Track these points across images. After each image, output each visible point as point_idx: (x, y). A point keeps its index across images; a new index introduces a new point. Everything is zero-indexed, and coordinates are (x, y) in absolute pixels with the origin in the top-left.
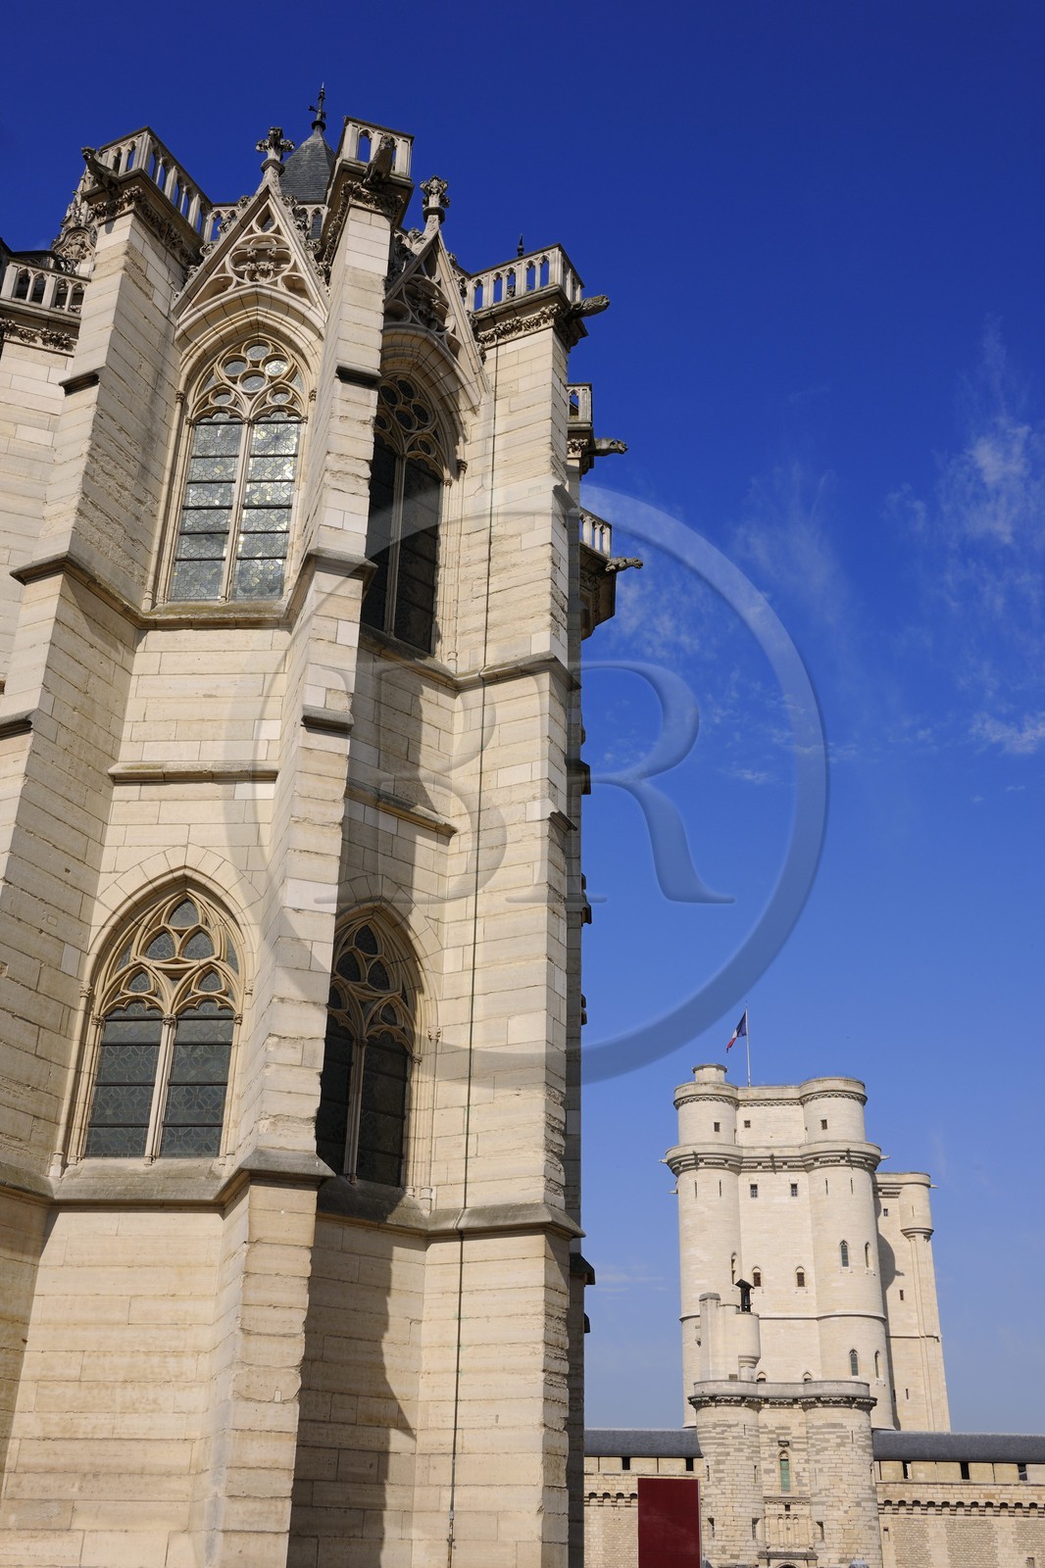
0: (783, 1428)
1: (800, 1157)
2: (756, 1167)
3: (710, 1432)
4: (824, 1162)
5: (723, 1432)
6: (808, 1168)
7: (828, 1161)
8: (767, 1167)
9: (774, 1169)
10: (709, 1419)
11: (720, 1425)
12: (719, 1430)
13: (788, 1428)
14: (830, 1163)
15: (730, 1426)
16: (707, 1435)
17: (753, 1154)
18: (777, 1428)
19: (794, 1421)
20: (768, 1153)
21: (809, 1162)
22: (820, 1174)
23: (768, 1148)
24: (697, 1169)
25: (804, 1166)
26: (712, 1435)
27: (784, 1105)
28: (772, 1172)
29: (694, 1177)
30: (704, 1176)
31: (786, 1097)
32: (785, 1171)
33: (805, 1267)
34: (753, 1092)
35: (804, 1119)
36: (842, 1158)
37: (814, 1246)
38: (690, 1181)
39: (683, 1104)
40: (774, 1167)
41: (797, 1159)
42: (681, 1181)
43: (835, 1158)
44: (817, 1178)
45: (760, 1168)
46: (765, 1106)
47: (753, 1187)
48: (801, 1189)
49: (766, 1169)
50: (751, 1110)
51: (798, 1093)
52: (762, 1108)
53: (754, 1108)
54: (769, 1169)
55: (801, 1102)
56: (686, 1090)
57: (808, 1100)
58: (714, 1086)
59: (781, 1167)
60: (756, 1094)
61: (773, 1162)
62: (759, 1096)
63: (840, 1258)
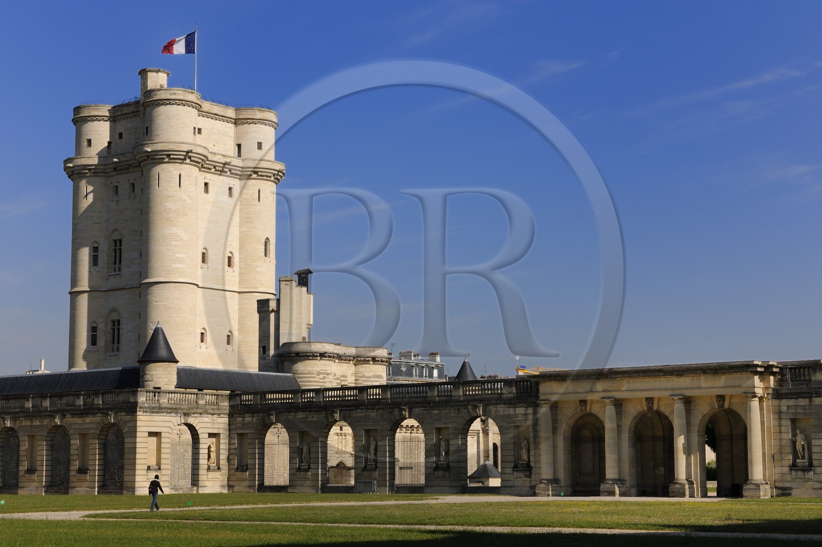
0: (344, 376)
1: (242, 168)
2: (211, 169)
3: (315, 377)
4: (261, 176)
5: (324, 378)
6: (242, 177)
7: (264, 176)
8: (218, 170)
9: (222, 172)
10: (313, 369)
11: (322, 373)
12: (321, 376)
13: (346, 377)
14: (265, 178)
15: (328, 374)
16: (312, 379)
17: (215, 159)
18: (341, 376)
19: (349, 372)
20: (223, 160)
21: (249, 173)
22: (255, 184)
23: (224, 156)
24: (181, 163)
25: (240, 175)
26: (316, 379)
27: (224, 121)
28: (220, 175)
29: (180, 170)
30: (189, 171)
31: (227, 115)
32: (228, 176)
33: (234, 253)
34: (207, 106)
35: (237, 136)
36: (274, 175)
37: (240, 238)
38: (175, 172)
39: (168, 104)
40: (222, 171)
41: (240, 169)
42: (162, 170)
43: (270, 175)
44: (252, 187)
45: (213, 170)
46: (212, 118)
47: (206, 184)
48: (236, 192)
49: (217, 172)
50: (203, 120)
51: (235, 114)
52: (210, 119)
53: (205, 118)
54: (219, 173)
55: (236, 122)
56: (175, 94)
57: (246, 123)
58: (196, 97)
59: (226, 172)
60: (208, 108)
61: (223, 168)
62: (210, 110)
63: (264, 250)
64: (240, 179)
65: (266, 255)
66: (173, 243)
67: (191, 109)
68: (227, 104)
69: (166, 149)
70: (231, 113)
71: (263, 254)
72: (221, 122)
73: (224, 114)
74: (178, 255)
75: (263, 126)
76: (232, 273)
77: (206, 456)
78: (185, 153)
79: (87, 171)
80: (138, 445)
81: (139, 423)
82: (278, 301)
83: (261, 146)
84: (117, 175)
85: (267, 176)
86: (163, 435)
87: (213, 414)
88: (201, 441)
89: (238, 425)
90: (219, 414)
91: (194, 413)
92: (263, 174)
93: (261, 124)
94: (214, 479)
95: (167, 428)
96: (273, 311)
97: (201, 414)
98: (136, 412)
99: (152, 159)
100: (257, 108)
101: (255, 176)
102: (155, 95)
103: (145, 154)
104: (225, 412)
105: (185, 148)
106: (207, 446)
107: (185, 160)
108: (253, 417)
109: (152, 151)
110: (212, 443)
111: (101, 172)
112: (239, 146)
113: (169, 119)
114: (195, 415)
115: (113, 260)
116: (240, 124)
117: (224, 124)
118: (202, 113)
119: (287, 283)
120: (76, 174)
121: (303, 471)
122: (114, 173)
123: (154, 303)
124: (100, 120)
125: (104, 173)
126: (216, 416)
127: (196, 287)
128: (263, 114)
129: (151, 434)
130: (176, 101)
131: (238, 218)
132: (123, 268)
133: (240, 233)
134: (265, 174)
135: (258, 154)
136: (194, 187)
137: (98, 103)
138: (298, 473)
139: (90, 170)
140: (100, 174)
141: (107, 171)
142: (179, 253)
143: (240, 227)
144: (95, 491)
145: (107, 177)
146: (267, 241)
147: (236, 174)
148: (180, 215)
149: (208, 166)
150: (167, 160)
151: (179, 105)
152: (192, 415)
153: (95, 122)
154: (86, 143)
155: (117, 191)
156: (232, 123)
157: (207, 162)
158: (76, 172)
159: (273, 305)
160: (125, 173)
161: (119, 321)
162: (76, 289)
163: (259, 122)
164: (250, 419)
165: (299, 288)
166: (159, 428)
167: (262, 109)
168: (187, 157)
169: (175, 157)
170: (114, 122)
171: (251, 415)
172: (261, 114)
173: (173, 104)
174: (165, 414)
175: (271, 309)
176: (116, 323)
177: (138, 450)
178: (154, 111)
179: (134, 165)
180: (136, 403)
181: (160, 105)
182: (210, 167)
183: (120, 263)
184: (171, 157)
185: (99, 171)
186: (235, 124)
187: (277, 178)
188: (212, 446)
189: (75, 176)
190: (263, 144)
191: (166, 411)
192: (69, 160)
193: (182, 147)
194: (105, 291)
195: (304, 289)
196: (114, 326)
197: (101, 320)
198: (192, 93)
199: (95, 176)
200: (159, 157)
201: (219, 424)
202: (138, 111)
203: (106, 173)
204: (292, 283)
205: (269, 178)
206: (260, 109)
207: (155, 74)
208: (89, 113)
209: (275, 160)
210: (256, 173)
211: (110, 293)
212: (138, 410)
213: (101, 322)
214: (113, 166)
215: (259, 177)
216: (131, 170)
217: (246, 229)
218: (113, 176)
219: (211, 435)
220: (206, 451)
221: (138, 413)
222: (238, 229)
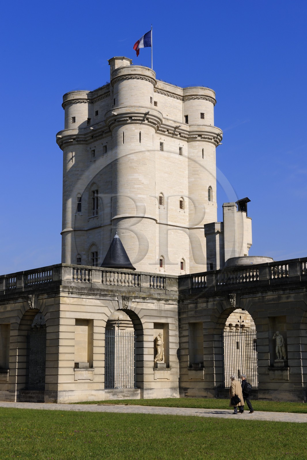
1: (189, 132)
2: (165, 132)
4: (204, 138)
6: (190, 140)
7: (206, 138)
8: (170, 133)
14: (207, 140)
17: (167, 123)
20: (175, 125)
21: (194, 136)
22: (199, 145)
23: (175, 122)
24: (141, 124)
25: (188, 138)
27: (174, 98)
28: (172, 137)
29: (140, 129)
30: (147, 130)
31: (177, 93)
32: (178, 139)
33: (185, 198)
34: (161, 84)
35: (185, 109)
36: (214, 138)
37: (189, 186)
38: (136, 131)
39: (129, 78)
40: (174, 134)
41: (188, 133)
42: (126, 129)
43: (211, 137)
44: (197, 147)
45: (167, 133)
46: (165, 95)
47: (161, 144)
48: (185, 152)
49: (170, 135)
50: (158, 95)
51: (183, 92)
52: (163, 95)
53: (160, 94)
54: (171, 135)
55: (184, 99)
56: (135, 70)
57: (191, 99)
58: (152, 73)
59: (177, 135)
60: (162, 86)
61: (174, 131)
62: (163, 88)
63: (207, 195)
64: (188, 142)
65: (209, 200)
66: (136, 186)
67: (147, 82)
68: (177, 85)
69: (129, 112)
70: (179, 91)
71: (207, 199)
72: (172, 98)
73: (174, 92)
74: (139, 196)
75: (204, 101)
76: (184, 214)
77: (152, 351)
78: (143, 115)
79: (72, 140)
80: (61, 336)
81: (62, 307)
82: (222, 224)
83: (203, 116)
84: (95, 141)
85: (209, 138)
86: (95, 323)
87: (159, 300)
88: (145, 332)
89: (190, 313)
90: (167, 300)
91: (136, 297)
92: (205, 136)
93: (203, 99)
94: (163, 380)
95: (100, 315)
96: (218, 232)
97: (144, 298)
98: (58, 292)
99: (119, 121)
100: (200, 87)
101: (199, 138)
102: (120, 72)
103: (113, 118)
104: (174, 298)
105: (144, 111)
106: (152, 339)
107: (144, 121)
108: (207, 302)
109: (118, 115)
110: (159, 335)
111: (82, 141)
112: (187, 117)
113: (131, 90)
114: (137, 300)
115: (92, 206)
116: (187, 100)
117: (174, 100)
118: (157, 90)
119: (230, 208)
120: (66, 143)
121: (278, 370)
122: (92, 140)
123: (122, 234)
124: (81, 102)
125: (84, 141)
126: (163, 302)
127: (154, 222)
128: (204, 91)
129: (80, 322)
130: (136, 76)
131: (187, 171)
132: (99, 211)
133: (189, 182)
134: (207, 137)
135: (201, 121)
136: (152, 144)
137: (79, 89)
138: (271, 373)
139: (74, 139)
140: (82, 142)
141: (87, 139)
142: (141, 194)
143: (189, 178)
144: (14, 395)
145: (87, 144)
146: (210, 189)
147: (185, 137)
148: (141, 164)
149: (163, 129)
150: (129, 121)
151: (138, 79)
152: (133, 300)
153: (78, 104)
154: (71, 121)
155: (94, 154)
156: (181, 100)
157: (162, 126)
158: (64, 142)
159: (218, 227)
160: (100, 139)
161: (97, 253)
162: (65, 230)
163: (201, 98)
164: (205, 305)
165: (240, 213)
166: (90, 314)
167: (204, 88)
168: (145, 118)
169: (136, 118)
170: (92, 104)
171: (205, 299)
172: (203, 91)
173: (134, 78)
174: (98, 297)
175: (216, 231)
176: (95, 254)
177: (61, 342)
178: (119, 85)
179: (106, 131)
180: (60, 282)
181: (124, 79)
182: (164, 130)
183: (97, 208)
184: (133, 118)
185: (81, 139)
186: (183, 100)
187: (217, 140)
188: (159, 339)
189: (64, 145)
190: (205, 115)
191: (99, 292)
192: (59, 133)
193: (141, 110)
194: (87, 230)
195: (244, 214)
196: (94, 257)
197: (84, 253)
198: (148, 70)
199: (78, 144)
200: (123, 119)
201: (166, 312)
202: (109, 92)
203: (86, 141)
204: (234, 208)
205: (210, 140)
206: (202, 87)
207: (120, 61)
208: (74, 97)
209: (214, 126)
210: (200, 136)
211: (90, 231)
212: (61, 289)
213: (84, 254)
214: (90, 134)
215: (203, 139)
216: (104, 136)
217: (193, 180)
218: (91, 143)
219: (157, 326)
220: (152, 345)
221: (62, 294)
222: (187, 179)
